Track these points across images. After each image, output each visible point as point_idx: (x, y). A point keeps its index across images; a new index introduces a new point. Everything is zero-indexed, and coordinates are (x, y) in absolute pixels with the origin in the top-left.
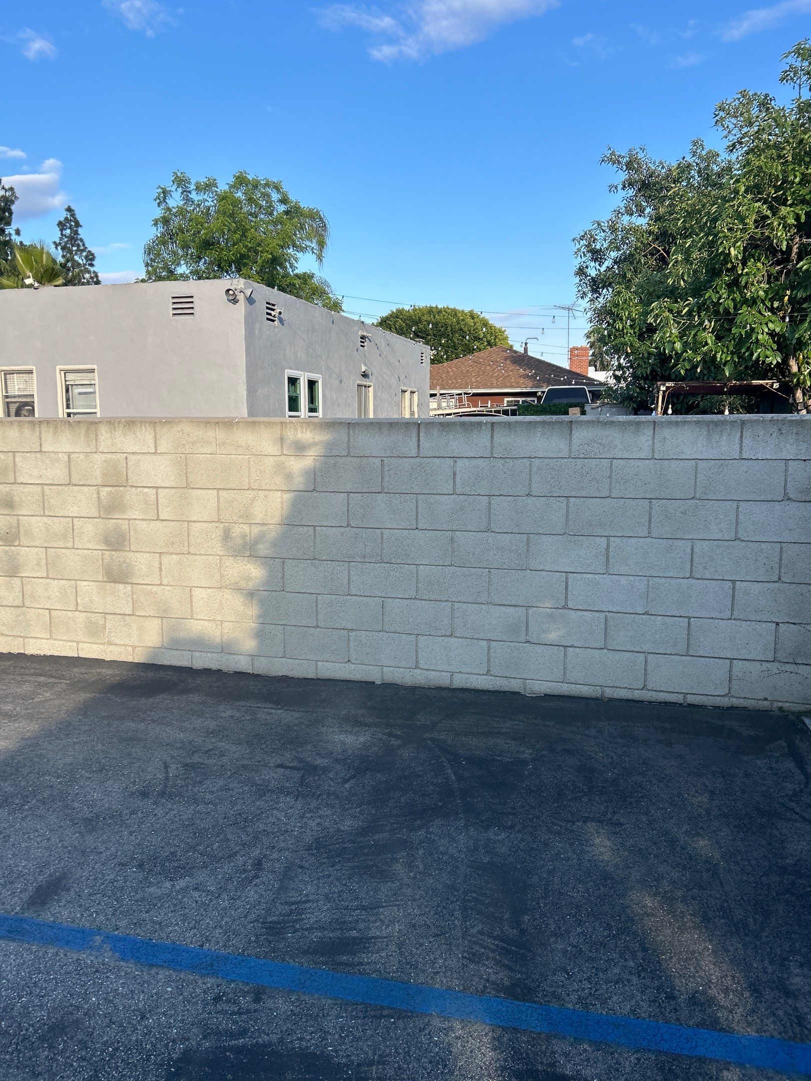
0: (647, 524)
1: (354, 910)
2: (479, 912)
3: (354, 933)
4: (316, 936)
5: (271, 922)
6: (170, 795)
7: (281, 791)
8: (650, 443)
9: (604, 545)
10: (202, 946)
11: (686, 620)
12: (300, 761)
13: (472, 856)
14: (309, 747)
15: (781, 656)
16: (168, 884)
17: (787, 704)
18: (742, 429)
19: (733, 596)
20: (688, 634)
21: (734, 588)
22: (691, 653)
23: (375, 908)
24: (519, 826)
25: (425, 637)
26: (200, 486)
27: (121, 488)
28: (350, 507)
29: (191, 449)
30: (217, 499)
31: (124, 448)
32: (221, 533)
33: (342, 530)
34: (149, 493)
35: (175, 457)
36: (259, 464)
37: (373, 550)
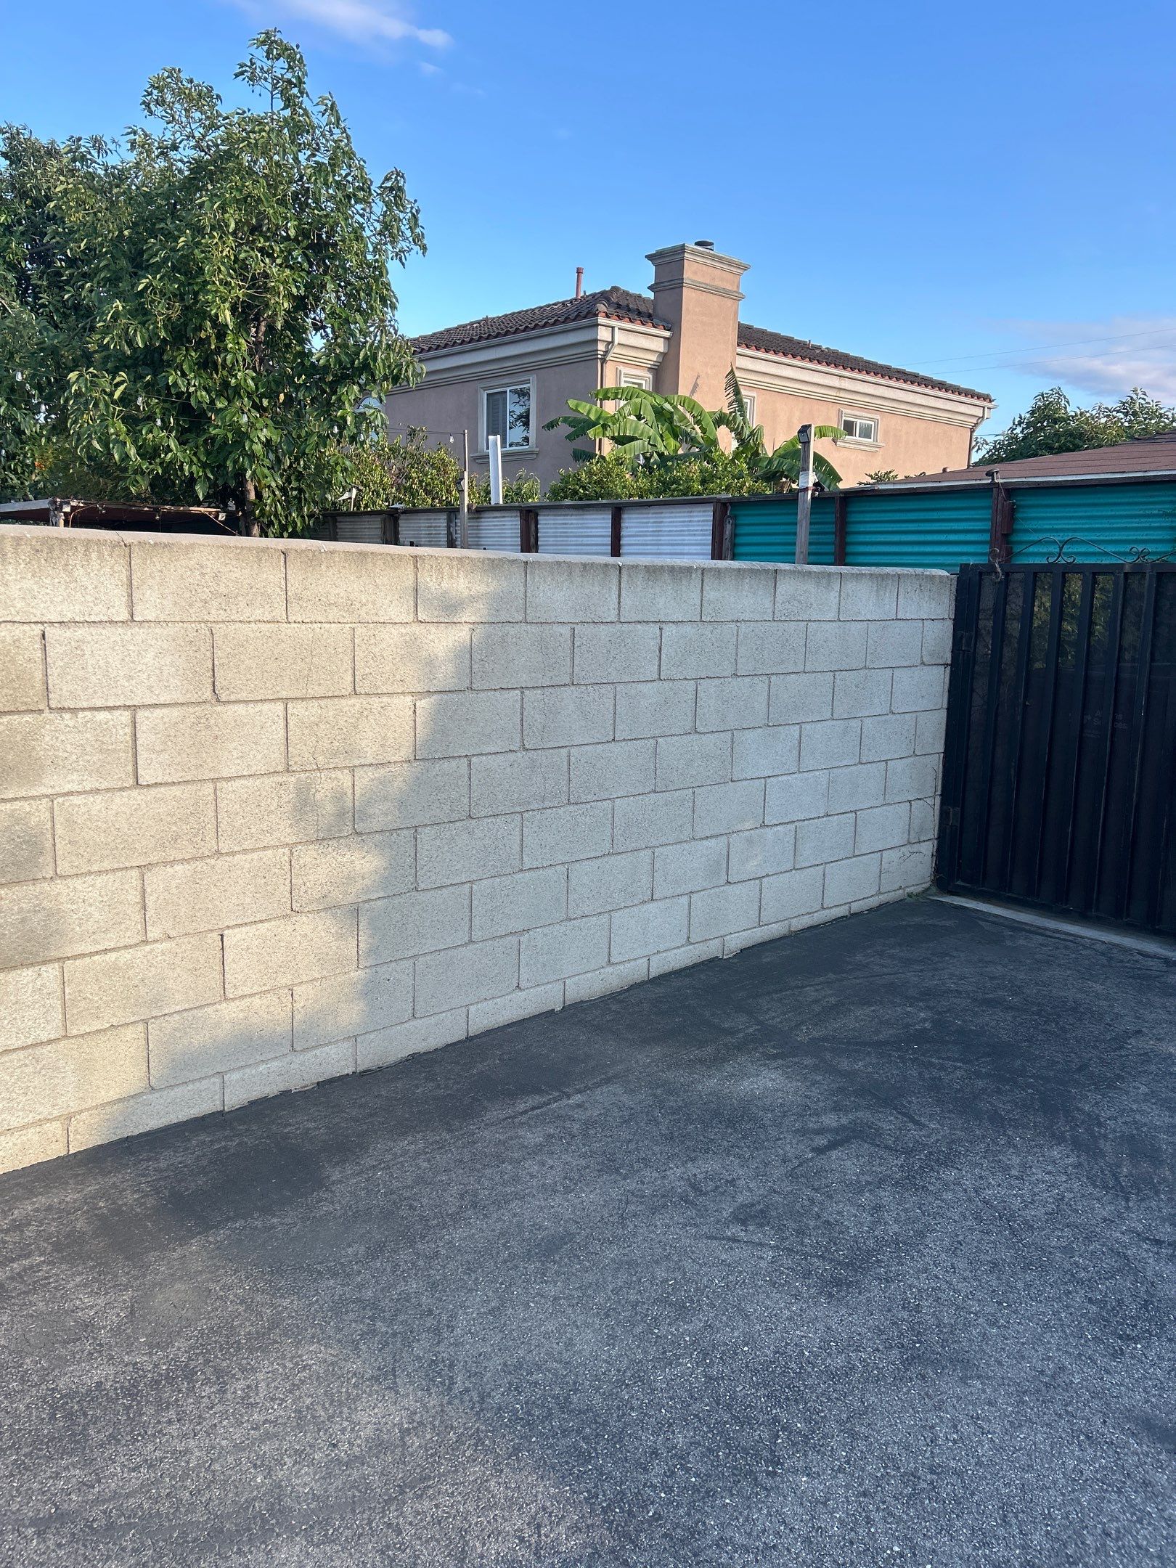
8: (837, 600)
11: (854, 814)
15: (912, 836)
17: (913, 888)
18: (897, 583)
19: (886, 779)
20: (855, 831)
21: (886, 769)
22: (856, 853)
25: (620, 913)
26: (243, 696)
27: (27, 718)
28: (525, 713)
29: (222, 612)
30: (282, 723)
31: (34, 611)
32: (291, 796)
33: (512, 757)
34: (111, 723)
35: (183, 631)
36: (373, 641)
37: (556, 784)
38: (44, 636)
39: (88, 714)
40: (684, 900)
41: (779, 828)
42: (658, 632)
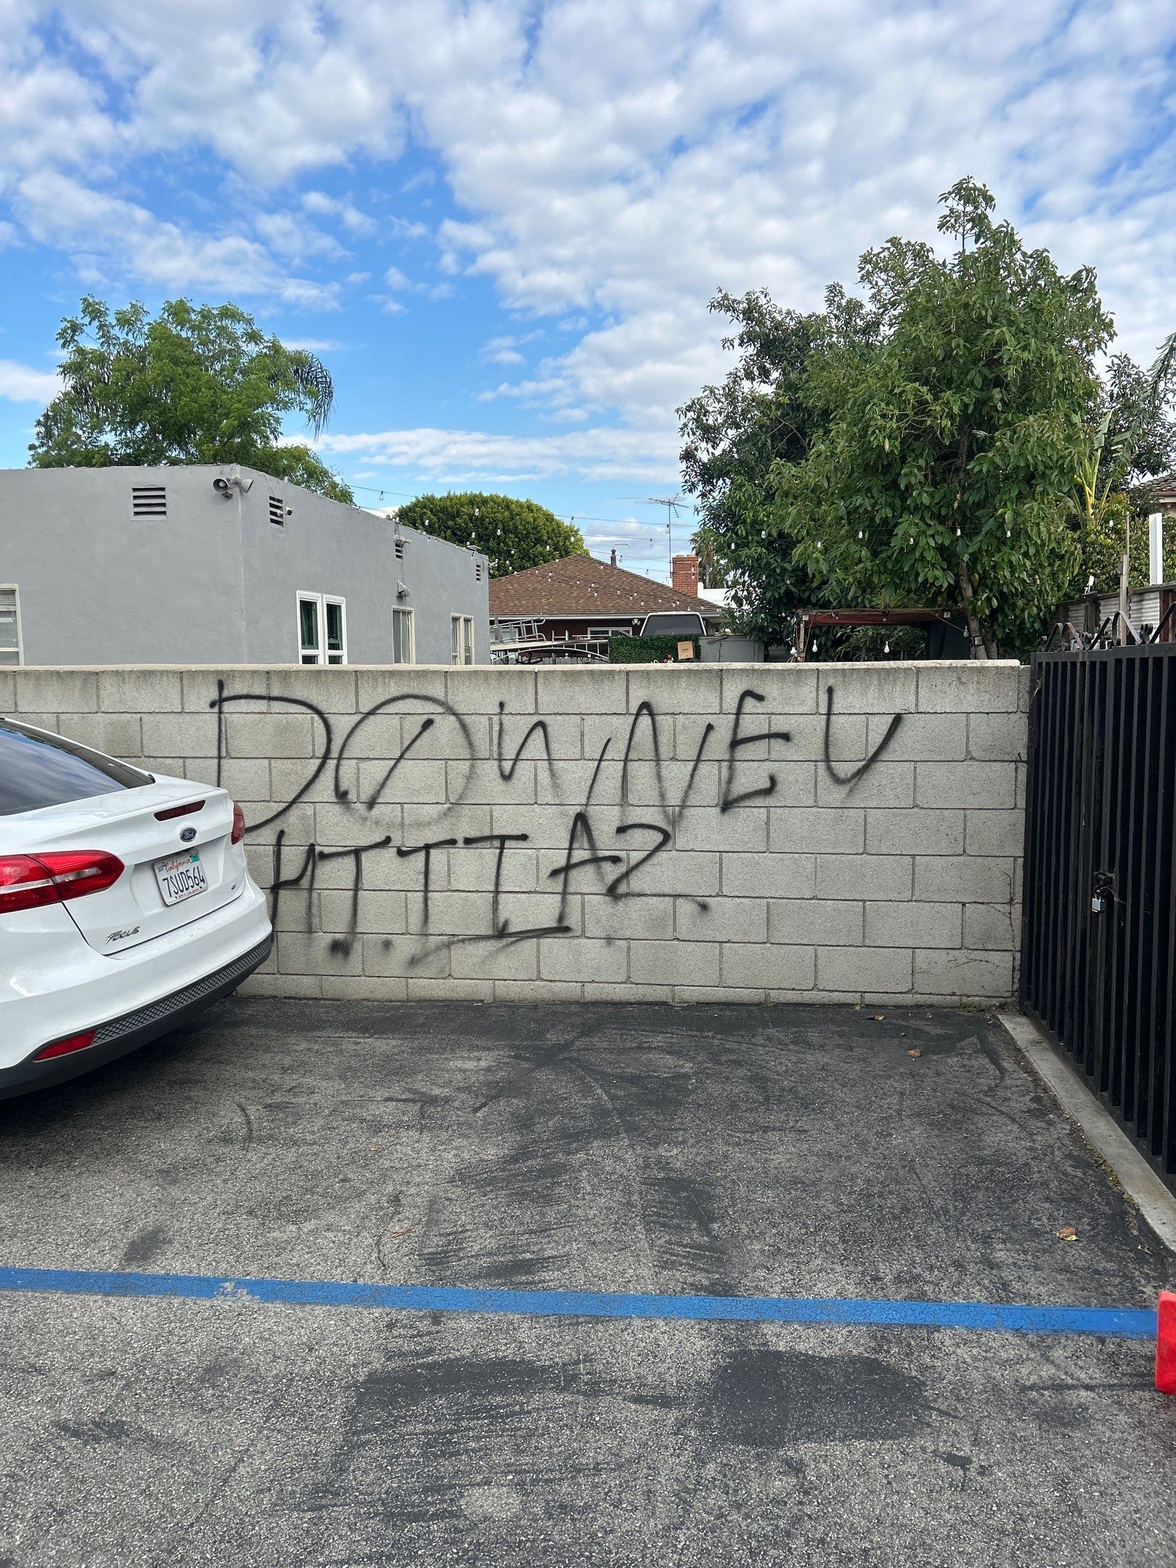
0: (813, 791)
1: (522, 1235)
2: (664, 1225)
3: (528, 1256)
4: (484, 1262)
5: (428, 1254)
6: (260, 1140)
7: (399, 1125)
8: (814, 694)
9: (764, 817)
10: (355, 1281)
11: (861, 903)
12: (415, 1092)
13: (644, 1173)
14: (420, 1077)
15: (969, 941)
16: (294, 1228)
17: (977, 998)
18: (918, 677)
19: (914, 874)
20: (864, 921)
21: (913, 864)
22: (868, 942)
23: (546, 1230)
24: (691, 1142)
26: (244, 755)
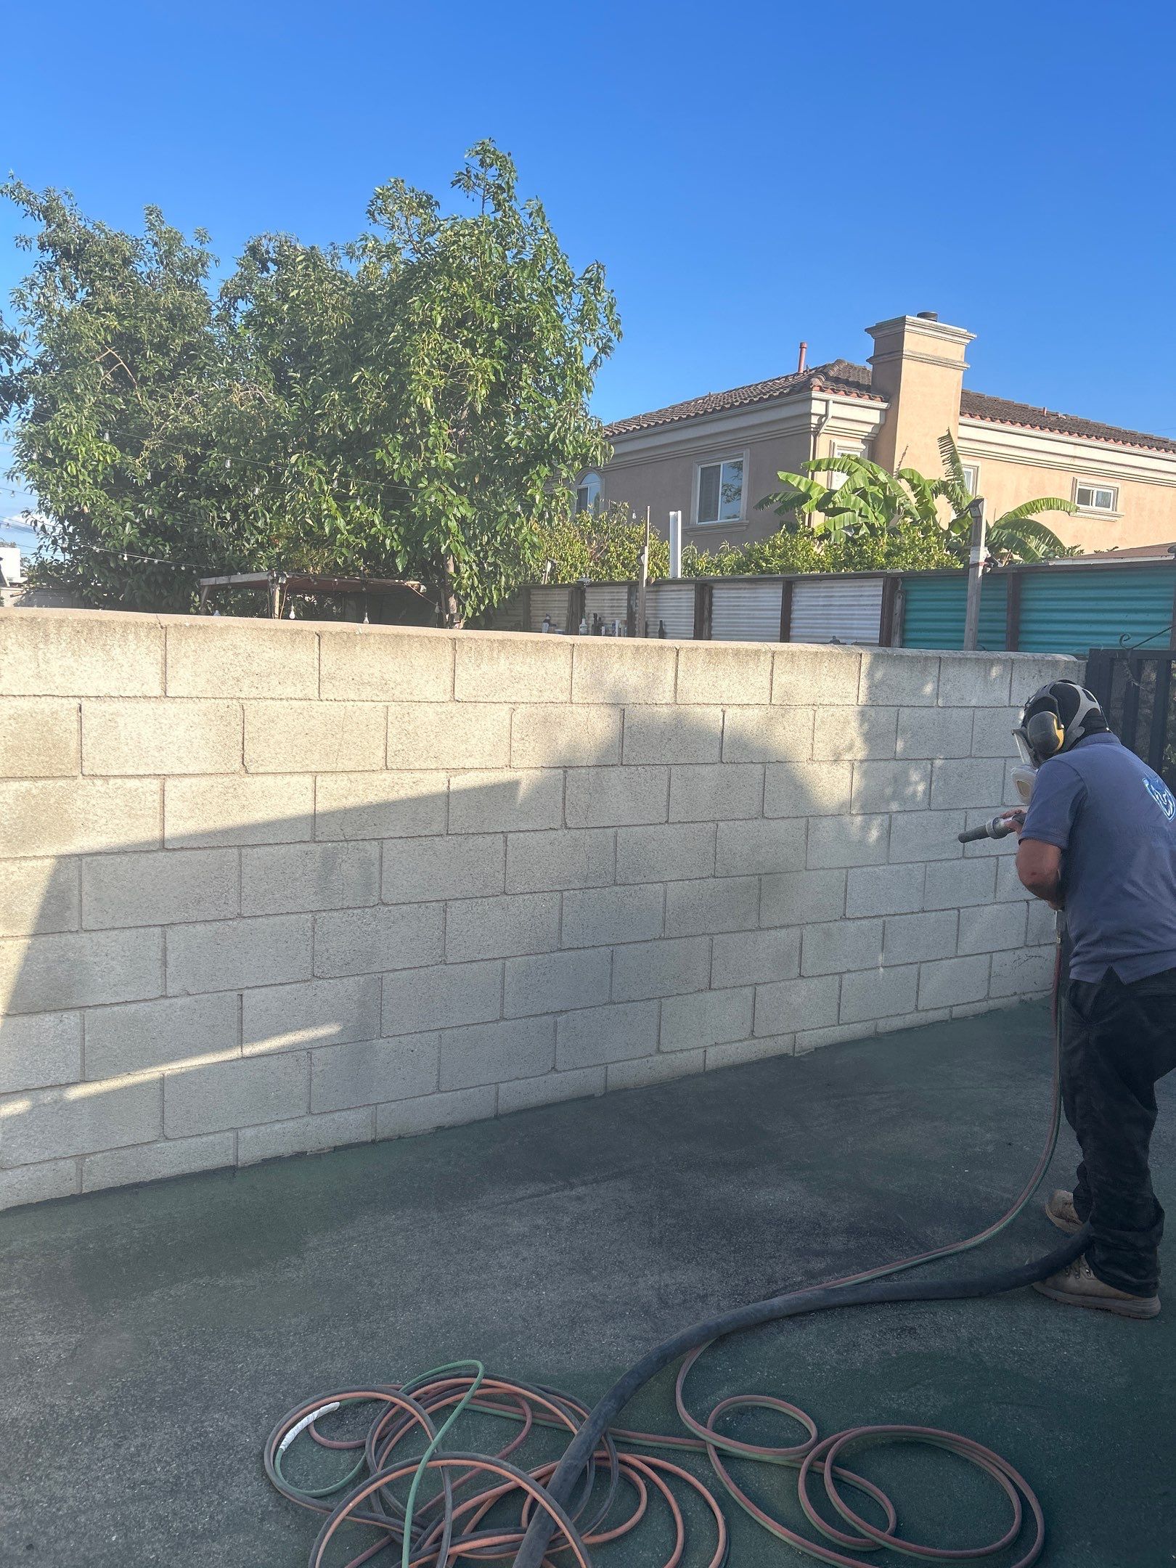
15: (1029, 939)
19: (997, 875)
20: (958, 930)
21: (997, 865)
22: (959, 953)
25: (672, 1000)
26: (270, 768)
27: (61, 783)
28: (568, 792)
29: (254, 689)
30: (311, 795)
31: (72, 686)
32: (317, 865)
33: (552, 834)
34: (141, 790)
35: (214, 707)
36: (407, 718)
37: (600, 865)
38: (80, 708)
39: (119, 781)
40: (748, 992)
41: (864, 922)
42: (721, 714)
